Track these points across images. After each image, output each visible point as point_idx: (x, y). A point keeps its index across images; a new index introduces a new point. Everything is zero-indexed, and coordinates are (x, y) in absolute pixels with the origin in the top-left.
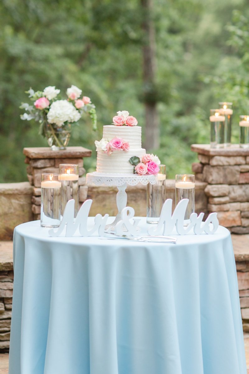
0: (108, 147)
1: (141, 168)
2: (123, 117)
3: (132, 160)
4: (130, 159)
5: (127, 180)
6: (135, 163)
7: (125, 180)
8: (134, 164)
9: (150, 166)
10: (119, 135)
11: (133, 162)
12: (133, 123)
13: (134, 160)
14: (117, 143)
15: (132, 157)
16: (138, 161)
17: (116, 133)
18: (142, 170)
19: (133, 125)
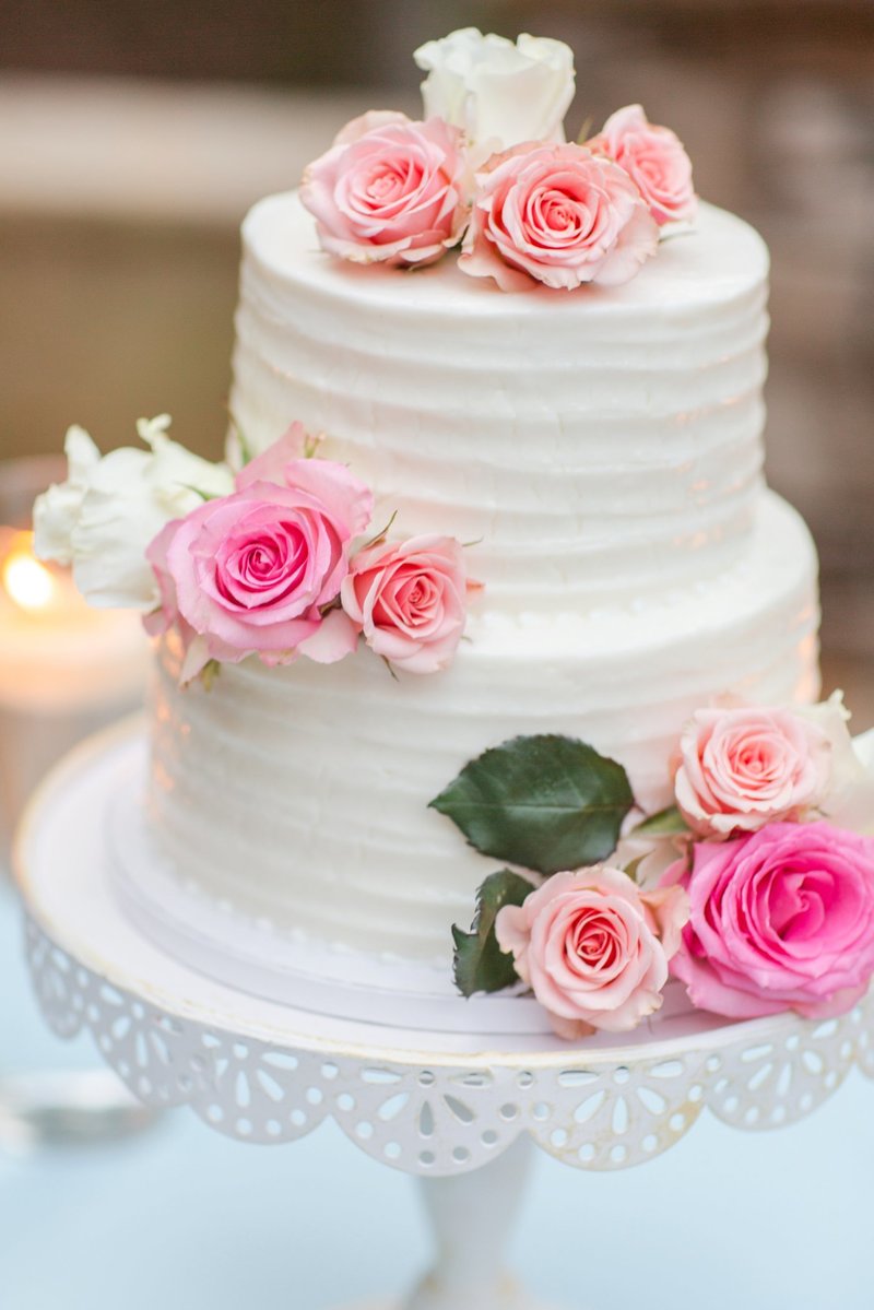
2: (455, 140)
3: (488, 794)
4: (469, 769)
11: (495, 819)
14: (265, 559)
15: (491, 747)
16: (597, 802)
17: (320, 381)
18: (592, 963)
19: (556, 285)
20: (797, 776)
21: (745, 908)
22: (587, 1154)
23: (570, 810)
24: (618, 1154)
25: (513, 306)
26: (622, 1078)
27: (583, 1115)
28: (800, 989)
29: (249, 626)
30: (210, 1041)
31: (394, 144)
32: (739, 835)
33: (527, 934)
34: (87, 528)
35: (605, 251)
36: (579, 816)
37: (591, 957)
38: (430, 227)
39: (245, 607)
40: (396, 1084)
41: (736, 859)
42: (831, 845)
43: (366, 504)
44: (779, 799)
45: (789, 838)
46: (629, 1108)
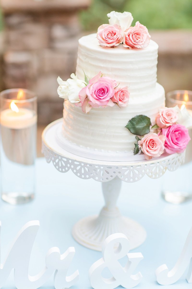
0: (84, 96)
1: (152, 143)
2: (119, 28)
3: (133, 124)
4: (130, 121)
5: (119, 173)
6: (140, 129)
7: (114, 172)
8: (138, 133)
9: (169, 136)
10: (107, 69)
11: (134, 128)
12: (141, 43)
13: (138, 123)
14: (102, 92)
15: (133, 117)
16: (147, 125)
17: (102, 65)
18: (153, 147)
19: (139, 48)
20: (175, 118)
21: (172, 137)
22: (154, 176)
23: (144, 126)
24: (157, 176)
25: (131, 51)
26: (158, 164)
27: (153, 170)
28: (179, 149)
29: (100, 102)
30: (96, 167)
31: (110, 29)
32: (170, 127)
33: (142, 145)
34: (69, 90)
35: (145, 42)
36: (145, 126)
37: (153, 146)
38: (117, 41)
39: (101, 99)
40: (127, 169)
41: (170, 130)
42: (181, 127)
43: (115, 82)
44: (174, 121)
45: (176, 127)
46: (159, 169)
